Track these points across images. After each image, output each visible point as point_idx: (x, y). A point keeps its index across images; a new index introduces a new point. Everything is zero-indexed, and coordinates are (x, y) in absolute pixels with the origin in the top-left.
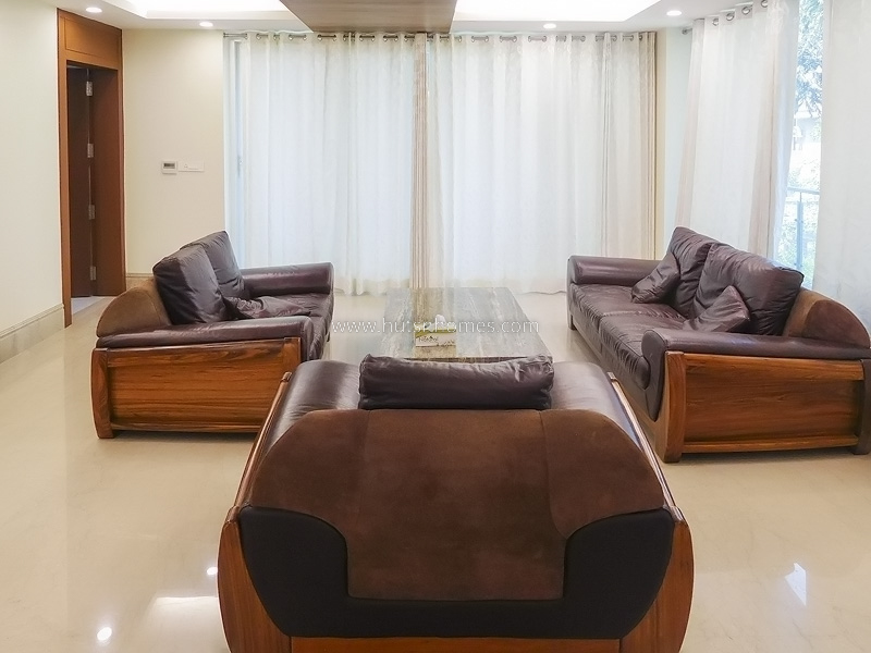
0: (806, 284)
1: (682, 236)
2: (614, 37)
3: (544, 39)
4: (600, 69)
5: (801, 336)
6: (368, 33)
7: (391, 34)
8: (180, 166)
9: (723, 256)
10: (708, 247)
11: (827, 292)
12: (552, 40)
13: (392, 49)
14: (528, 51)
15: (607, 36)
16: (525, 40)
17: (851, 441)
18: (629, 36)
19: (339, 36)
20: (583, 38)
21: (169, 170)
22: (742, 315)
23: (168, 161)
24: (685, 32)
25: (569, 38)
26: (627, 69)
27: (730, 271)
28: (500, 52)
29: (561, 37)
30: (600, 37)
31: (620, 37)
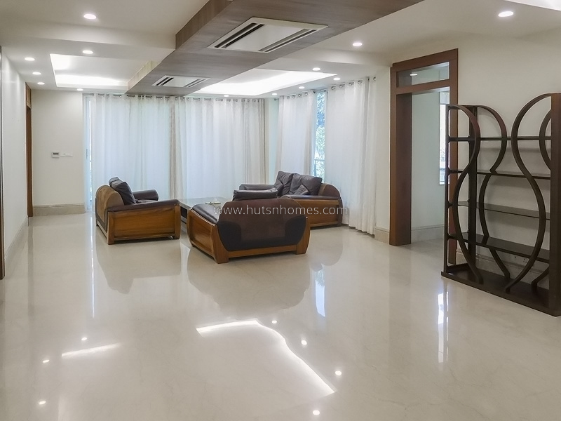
0: (323, 182)
1: (281, 175)
2: (249, 101)
3: (222, 100)
4: (243, 113)
5: (323, 195)
6: (149, 96)
7: (159, 96)
8: (61, 154)
9: (298, 177)
10: (293, 174)
11: (328, 183)
12: (225, 101)
13: (159, 102)
14: (216, 104)
15: (246, 100)
16: (214, 101)
17: (336, 223)
18: (254, 100)
19: (137, 96)
20: (237, 101)
21: (56, 156)
22: (307, 191)
23: (55, 152)
24: (275, 100)
25: (232, 100)
26: (254, 114)
27: (301, 181)
28: (204, 105)
29: (229, 100)
30: (243, 100)
31: (251, 101)
